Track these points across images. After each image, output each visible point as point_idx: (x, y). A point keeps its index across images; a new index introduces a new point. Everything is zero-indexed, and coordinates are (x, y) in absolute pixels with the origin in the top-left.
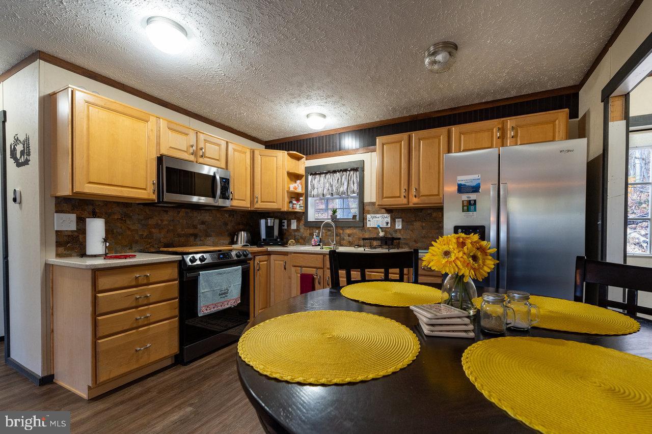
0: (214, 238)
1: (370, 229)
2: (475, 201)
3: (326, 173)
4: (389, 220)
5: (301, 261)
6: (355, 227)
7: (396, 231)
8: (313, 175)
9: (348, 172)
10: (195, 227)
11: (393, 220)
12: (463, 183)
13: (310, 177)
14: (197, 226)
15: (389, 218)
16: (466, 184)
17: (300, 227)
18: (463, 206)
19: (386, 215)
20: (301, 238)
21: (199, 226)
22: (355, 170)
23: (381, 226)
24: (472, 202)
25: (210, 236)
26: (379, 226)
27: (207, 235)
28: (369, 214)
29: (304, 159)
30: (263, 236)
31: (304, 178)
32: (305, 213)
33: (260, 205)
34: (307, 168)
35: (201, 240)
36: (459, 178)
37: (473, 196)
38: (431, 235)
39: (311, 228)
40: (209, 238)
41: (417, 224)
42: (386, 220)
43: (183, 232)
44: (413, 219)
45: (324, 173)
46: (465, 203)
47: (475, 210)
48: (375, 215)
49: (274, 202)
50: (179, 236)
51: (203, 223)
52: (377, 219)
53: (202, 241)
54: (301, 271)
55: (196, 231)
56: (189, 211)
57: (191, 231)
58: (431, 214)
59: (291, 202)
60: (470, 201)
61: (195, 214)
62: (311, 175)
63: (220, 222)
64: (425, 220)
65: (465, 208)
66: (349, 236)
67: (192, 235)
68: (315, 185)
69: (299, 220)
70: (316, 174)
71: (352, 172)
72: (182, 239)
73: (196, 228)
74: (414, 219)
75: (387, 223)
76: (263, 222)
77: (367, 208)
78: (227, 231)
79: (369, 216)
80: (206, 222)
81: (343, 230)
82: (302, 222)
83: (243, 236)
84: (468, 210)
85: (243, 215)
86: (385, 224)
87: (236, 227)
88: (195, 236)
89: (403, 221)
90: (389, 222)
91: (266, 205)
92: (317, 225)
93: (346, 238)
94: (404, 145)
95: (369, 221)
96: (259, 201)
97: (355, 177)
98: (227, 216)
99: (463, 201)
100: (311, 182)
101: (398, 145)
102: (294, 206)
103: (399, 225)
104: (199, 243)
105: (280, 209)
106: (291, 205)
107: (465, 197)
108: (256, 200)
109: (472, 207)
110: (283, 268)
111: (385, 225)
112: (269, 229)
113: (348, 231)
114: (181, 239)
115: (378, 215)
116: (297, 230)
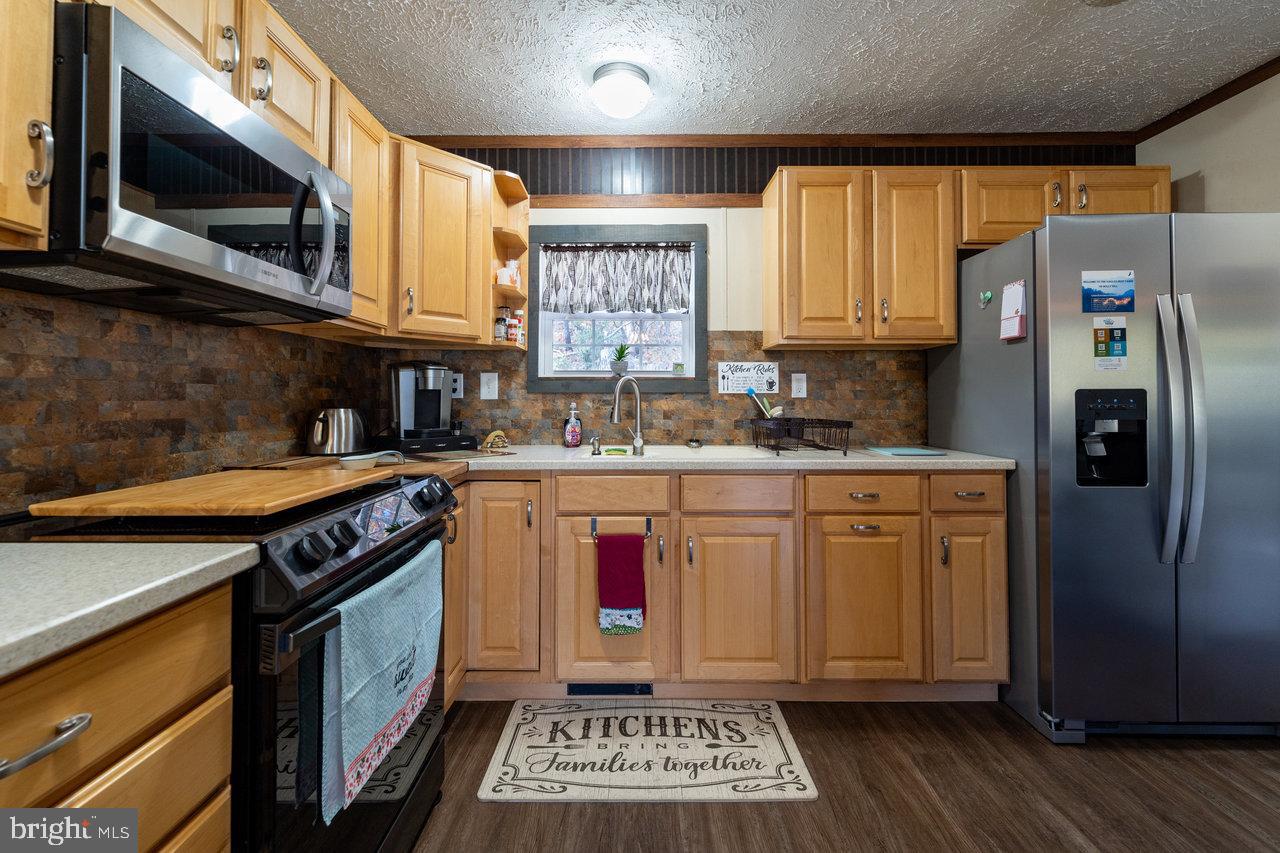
0: (245, 434)
1: (726, 398)
2: (1123, 331)
3: (596, 249)
4: (775, 376)
5: (587, 496)
6: (684, 393)
7: (794, 404)
8: (553, 249)
9: (662, 252)
10: (176, 393)
11: (786, 377)
12: (1095, 287)
13: (544, 259)
14: (182, 386)
15: (776, 372)
16: (1103, 290)
17: (513, 393)
18: (1097, 343)
19: (766, 365)
20: (516, 424)
21: (190, 389)
22: (684, 248)
23: (757, 392)
24: (1117, 334)
25: (232, 427)
26: (751, 391)
27: (221, 425)
28: (722, 359)
29: (527, 202)
30: (406, 420)
31: (525, 256)
32: (530, 355)
33: (419, 323)
34: (532, 229)
35: (196, 446)
36: (1086, 275)
37: (1119, 321)
38: (874, 413)
39: (549, 397)
40: (228, 437)
41: (844, 388)
42: (767, 376)
43: (128, 415)
44: (833, 375)
45: (589, 249)
46: (1102, 336)
47: (1124, 354)
48: (740, 364)
49: (459, 316)
50: (108, 432)
51: (206, 376)
52: (745, 374)
53: (203, 448)
54: (594, 529)
55: (176, 410)
56: (153, 325)
57: (159, 409)
58: (873, 364)
59: (499, 320)
60: (1112, 331)
61: (178, 338)
62: (546, 248)
63: (264, 374)
64: (860, 376)
65: (1102, 347)
66: (667, 416)
67: (160, 425)
68: (561, 279)
69: (506, 374)
70: (559, 249)
71: (672, 254)
72: (121, 447)
73: (181, 397)
74: (835, 376)
75: (771, 384)
76: (406, 377)
77: (717, 345)
78: (286, 406)
79: (722, 366)
80: (219, 372)
81: (649, 402)
82: (519, 380)
83: (343, 422)
84: (1108, 353)
85: (330, 354)
86: (766, 387)
87: (311, 394)
88: (176, 429)
89: (809, 379)
90: (777, 380)
91: (435, 323)
92: (570, 387)
93: (659, 421)
94: (854, 195)
95: (723, 377)
96: (415, 311)
97: (683, 266)
98: (285, 351)
99: (1096, 331)
100: (549, 268)
101: (838, 191)
102: (513, 331)
103: (800, 387)
104: (189, 457)
105: (475, 338)
106: (502, 329)
107: (1100, 321)
108: (405, 305)
109: (1117, 346)
110: (526, 523)
111: (764, 389)
112: (426, 399)
113: (664, 404)
114: (115, 444)
115: (746, 365)
116: (502, 402)
